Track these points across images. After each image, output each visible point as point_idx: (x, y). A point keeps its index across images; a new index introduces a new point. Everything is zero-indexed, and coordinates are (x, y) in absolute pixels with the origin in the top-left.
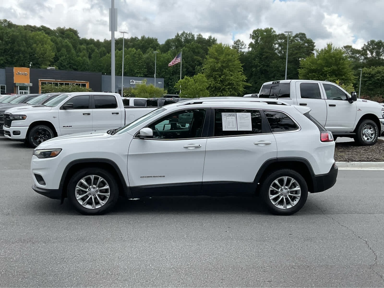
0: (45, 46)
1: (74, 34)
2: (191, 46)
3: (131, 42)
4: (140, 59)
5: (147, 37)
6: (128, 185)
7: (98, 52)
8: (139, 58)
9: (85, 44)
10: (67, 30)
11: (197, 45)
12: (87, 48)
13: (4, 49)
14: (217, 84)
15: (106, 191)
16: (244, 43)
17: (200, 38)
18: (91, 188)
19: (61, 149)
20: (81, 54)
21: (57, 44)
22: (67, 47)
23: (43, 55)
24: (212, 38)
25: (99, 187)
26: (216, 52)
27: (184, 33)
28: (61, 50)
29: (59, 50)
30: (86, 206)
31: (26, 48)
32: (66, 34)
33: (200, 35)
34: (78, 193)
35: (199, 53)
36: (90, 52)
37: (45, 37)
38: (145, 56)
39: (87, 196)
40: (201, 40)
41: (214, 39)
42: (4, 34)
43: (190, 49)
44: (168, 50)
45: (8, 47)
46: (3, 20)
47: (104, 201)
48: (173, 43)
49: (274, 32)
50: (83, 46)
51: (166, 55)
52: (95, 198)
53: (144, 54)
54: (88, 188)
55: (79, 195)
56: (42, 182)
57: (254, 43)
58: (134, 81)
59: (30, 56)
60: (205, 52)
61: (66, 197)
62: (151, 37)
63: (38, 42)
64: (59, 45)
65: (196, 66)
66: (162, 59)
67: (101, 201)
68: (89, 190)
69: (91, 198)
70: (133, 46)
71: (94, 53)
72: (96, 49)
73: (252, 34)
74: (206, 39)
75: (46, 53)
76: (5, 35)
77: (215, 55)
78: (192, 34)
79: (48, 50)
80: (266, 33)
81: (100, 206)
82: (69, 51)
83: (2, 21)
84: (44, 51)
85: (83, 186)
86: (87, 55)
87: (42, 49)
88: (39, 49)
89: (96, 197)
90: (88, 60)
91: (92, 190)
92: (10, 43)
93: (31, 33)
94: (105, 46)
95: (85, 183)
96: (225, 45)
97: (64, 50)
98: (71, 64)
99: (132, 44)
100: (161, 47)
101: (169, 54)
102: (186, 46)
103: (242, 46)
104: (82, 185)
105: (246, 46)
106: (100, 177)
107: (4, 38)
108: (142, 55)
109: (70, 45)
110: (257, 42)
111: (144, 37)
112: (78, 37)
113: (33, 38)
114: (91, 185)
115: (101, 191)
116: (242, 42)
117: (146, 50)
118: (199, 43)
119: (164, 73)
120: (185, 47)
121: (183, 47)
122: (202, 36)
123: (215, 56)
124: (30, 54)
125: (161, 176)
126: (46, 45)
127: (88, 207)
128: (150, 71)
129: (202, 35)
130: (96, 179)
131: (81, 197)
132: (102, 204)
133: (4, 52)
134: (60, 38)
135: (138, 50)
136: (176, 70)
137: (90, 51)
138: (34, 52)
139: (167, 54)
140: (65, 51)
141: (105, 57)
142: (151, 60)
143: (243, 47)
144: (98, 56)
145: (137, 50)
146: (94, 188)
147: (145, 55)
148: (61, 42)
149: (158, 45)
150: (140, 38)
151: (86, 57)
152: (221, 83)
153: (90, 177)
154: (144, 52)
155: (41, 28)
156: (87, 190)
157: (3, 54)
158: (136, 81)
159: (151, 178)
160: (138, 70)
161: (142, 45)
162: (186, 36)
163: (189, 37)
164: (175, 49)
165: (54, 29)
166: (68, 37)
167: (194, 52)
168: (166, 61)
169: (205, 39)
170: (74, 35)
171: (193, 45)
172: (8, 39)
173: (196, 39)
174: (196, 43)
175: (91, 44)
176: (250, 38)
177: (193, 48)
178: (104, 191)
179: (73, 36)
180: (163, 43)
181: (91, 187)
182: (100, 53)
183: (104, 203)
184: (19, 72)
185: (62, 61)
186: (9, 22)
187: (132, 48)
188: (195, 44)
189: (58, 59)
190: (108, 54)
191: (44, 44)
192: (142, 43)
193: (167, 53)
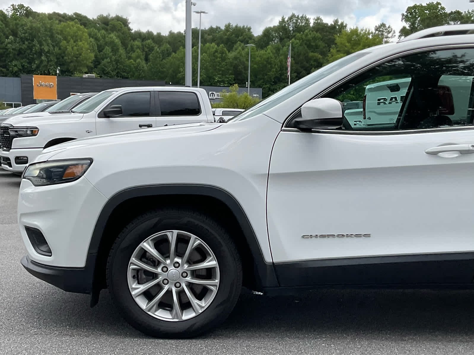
0: (80, 43)
1: (123, 24)
2: (304, 37)
3: (209, 35)
4: (223, 59)
5: (234, 26)
6: (268, 259)
7: (159, 51)
8: (221, 58)
9: (139, 39)
10: (113, 19)
11: (315, 35)
12: (142, 45)
13: (18, 49)
14: (349, 95)
15: (209, 273)
16: (391, 29)
17: (320, 23)
18: (170, 265)
19: (91, 160)
20: (134, 55)
21: (96, 39)
22: (112, 44)
23: (76, 57)
24: (339, 23)
25: (190, 262)
26: (349, 42)
27: (293, 15)
28: (103, 49)
29: (100, 49)
30: (156, 313)
31: (52, 48)
32: (111, 24)
33: (318, 19)
34: (134, 277)
35: (317, 47)
36: (146, 52)
37: (79, 29)
38: (231, 55)
39: (159, 287)
40: (320, 27)
41: (342, 24)
42: (18, 26)
43: (303, 41)
44: (268, 44)
45: (24, 46)
46: (18, 5)
47: (203, 300)
48: (275, 33)
49: (443, 9)
50: (137, 43)
51: (264, 52)
52: (181, 293)
53: (229, 52)
54: (162, 266)
55: (139, 283)
56: (43, 248)
57: (409, 28)
58: (214, 93)
59: (58, 59)
60: (327, 45)
61: (105, 287)
62: (241, 25)
63: (69, 37)
64: (101, 41)
65: (312, 68)
66: (258, 59)
67: (195, 302)
68: (165, 269)
69: (169, 292)
70: (213, 40)
71: (153, 52)
72: (155, 46)
73: (405, 14)
74: (329, 25)
75: (80, 55)
76: (20, 29)
77: (346, 46)
78: (306, 18)
79: (84, 49)
80: (429, 11)
81: (193, 315)
82: (115, 50)
83: (17, 7)
84: (78, 51)
85: (147, 259)
86: (143, 57)
87: (75, 48)
88: (70, 48)
89: (183, 291)
90: (143, 63)
91: (172, 270)
92: (27, 40)
93: (58, 24)
94: (169, 43)
95: (153, 252)
96: (364, 31)
97: (108, 49)
98: (118, 69)
99: (211, 37)
100: (256, 40)
101: (269, 51)
102: (296, 37)
103: (388, 34)
104: (144, 256)
105: (395, 33)
106: (193, 236)
107: (20, 33)
108: (226, 53)
109: (117, 41)
110: (414, 26)
111: (229, 25)
112: (129, 29)
113: (61, 31)
114: (168, 257)
115: (196, 274)
116: (389, 27)
117: (233, 46)
118: (317, 32)
119: (262, 81)
120: (295, 39)
121: (292, 38)
122: (322, 21)
123: (346, 49)
124: (57, 55)
125: (357, 236)
126: (81, 41)
127: (163, 315)
128: (239, 78)
129: (322, 18)
130: (182, 241)
131: (143, 288)
132: (198, 307)
133: (18, 55)
134: (103, 32)
135: (221, 45)
136: (281, 75)
137: (146, 50)
138: (64, 53)
139: (266, 51)
140: (110, 50)
141: (170, 58)
142: (240, 60)
143: (390, 35)
144: (160, 57)
145: (218, 45)
146: (177, 265)
147: (231, 53)
148: (104, 37)
149: (251, 37)
150: (223, 28)
151: (141, 59)
152: (355, 93)
153: (166, 235)
154: (230, 49)
155: (74, 16)
156: (159, 270)
157: (16, 56)
158: (218, 93)
159: (331, 239)
160: (220, 78)
161: (228, 38)
162: (297, 21)
163: (302, 23)
164: (279, 42)
165: (93, 19)
166: (114, 29)
167: (309, 46)
168: (265, 63)
169: (327, 24)
170: (123, 26)
171: (307, 35)
172: (24, 34)
173: (311, 25)
174: (312, 31)
175: (148, 39)
176: (402, 21)
177: (309, 40)
178: (204, 273)
179: (121, 27)
180: (260, 35)
181: (168, 262)
182: (163, 52)
183: (203, 305)
184: (42, 82)
185: (104, 65)
186: (27, 8)
187: (211, 43)
188: (310, 34)
189: (99, 63)
190: (174, 54)
191: (79, 40)
192: (226, 35)
193: (265, 49)
